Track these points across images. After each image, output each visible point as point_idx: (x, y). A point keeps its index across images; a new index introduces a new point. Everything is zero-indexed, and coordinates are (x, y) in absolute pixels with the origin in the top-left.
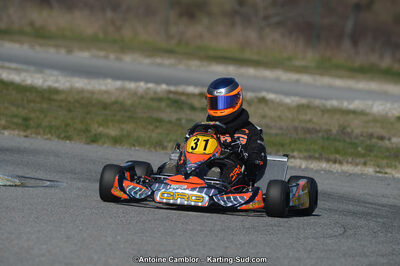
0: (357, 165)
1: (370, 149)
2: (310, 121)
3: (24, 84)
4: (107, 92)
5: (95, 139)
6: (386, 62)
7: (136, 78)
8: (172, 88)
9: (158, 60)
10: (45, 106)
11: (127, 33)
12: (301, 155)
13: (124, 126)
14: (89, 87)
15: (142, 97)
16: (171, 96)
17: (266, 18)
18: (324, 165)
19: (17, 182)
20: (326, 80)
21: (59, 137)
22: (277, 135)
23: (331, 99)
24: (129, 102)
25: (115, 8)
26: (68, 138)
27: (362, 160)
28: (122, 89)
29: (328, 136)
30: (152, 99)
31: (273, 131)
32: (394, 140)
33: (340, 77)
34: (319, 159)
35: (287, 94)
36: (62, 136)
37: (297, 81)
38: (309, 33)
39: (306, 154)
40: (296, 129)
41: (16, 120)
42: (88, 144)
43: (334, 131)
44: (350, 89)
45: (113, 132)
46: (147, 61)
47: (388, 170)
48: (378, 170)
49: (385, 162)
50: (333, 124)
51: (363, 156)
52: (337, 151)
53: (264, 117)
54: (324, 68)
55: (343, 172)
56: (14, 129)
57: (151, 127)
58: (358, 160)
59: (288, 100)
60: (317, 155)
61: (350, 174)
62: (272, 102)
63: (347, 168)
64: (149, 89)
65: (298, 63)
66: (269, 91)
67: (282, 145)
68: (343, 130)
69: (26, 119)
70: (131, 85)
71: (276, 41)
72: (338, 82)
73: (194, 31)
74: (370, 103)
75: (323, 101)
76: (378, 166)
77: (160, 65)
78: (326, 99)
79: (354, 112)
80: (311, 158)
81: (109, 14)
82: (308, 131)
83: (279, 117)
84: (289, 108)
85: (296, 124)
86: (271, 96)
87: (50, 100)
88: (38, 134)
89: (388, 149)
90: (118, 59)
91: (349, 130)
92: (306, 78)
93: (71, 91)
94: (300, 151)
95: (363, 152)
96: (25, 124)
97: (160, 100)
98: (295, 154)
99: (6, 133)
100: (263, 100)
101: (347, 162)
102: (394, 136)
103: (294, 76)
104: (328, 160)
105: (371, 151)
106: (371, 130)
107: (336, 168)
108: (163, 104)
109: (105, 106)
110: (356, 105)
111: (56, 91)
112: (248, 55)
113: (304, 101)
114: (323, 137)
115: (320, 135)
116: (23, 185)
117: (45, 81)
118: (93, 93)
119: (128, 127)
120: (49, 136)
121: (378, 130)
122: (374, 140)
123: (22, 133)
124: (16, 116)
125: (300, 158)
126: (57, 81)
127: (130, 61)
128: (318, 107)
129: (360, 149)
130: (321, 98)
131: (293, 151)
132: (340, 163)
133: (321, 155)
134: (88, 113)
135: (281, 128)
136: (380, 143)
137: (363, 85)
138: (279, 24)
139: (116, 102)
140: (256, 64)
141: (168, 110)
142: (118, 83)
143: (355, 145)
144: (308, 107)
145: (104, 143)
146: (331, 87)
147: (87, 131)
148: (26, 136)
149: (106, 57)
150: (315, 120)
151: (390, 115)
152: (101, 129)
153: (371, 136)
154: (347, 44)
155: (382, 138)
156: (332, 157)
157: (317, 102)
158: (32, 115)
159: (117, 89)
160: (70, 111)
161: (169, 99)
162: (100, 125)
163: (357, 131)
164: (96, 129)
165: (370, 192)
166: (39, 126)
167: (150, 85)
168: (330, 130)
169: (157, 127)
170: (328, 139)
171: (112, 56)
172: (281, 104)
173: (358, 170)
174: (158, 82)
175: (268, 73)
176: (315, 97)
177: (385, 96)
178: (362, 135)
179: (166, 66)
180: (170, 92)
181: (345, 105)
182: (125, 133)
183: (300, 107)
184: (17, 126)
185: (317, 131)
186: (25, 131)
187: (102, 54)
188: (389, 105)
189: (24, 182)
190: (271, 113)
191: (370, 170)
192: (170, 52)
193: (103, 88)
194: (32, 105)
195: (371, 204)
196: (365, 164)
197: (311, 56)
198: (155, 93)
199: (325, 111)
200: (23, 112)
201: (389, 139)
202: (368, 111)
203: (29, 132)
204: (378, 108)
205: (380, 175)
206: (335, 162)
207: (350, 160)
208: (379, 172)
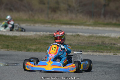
0: (108, 53)
1: (111, 48)
2: (93, 40)
3: (6, 35)
4: (31, 36)
5: (29, 50)
6: (114, 21)
7: (40, 31)
8: (51, 33)
9: (46, 25)
10: (13, 41)
11: (36, 18)
12: (91, 51)
13: (37, 46)
14: (26, 35)
15: (42, 37)
16: (51, 36)
17: (78, 10)
18: (98, 53)
19: (6, 65)
20: (97, 28)
21: (18, 50)
22: (83, 45)
23: (99, 33)
24: (38, 38)
25: (32, 10)
26: (21, 50)
27: (109, 51)
28: (36, 35)
29: (98, 45)
30: (45, 37)
31: (82, 44)
32: (118, 45)
33: (101, 27)
34: (96, 52)
35: (85, 33)
36: (19, 50)
37: (88, 29)
38: (91, 14)
39: (92, 50)
40: (89, 43)
41: (4, 46)
42: (27, 52)
43: (100, 43)
44: (104, 30)
45: (34, 48)
46: (43, 26)
47: (117, 54)
48: (114, 54)
49: (116, 51)
50: (100, 41)
51: (110, 50)
52: (102, 49)
53: (79, 40)
54: (96, 24)
55: (104, 55)
56: (4, 49)
57: (45, 45)
58: (108, 51)
59: (86, 35)
60: (96, 51)
61: (106, 56)
62: (81, 35)
63: (105, 54)
64: (44, 34)
65: (88, 23)
66: (80, 32)
67: (85, 48)
68: (103, 42)
69: (8, 46)
70: (38, 33)
71: (81, 17)
72: (100, 28)
73: (56, 16)
74: (110, 34)
75: (96, 34)
76: (114, 53)
77: (47, 27)
78: (97, 34)
79: (106, 37)
80: (94, 51)
81: (30, 12)
82: (92, 44)
83: (84, 40)
84: (86, 37)
85: (89, 42)
86: (81, 34)
87: (14, 39)
88: (11, 50)
89: (117, 47)
90: (34, 26)
91: (105, 42)
92: (91, 28)
93: (21, 36)
94: (90, 50)
95: (109, 49)
96: (7, 47)
97: (47, 37)
98: (89, 51)
99: (2, 50)
100: (78, 35)
101: (105, 52)
102: (118, 43)
103: (87, 27)
104: (99, 52)
105: (112, 48)
106: (111, 42)
107: (102, 54)
108: (48, 38)
109: (31, 40)
110: (106, 35)
111: (16, 37)
112: (73, 22)
113: (91, 35)
114: (97, 45)
115: (96, 44)
116: (8, 65)
117: (13, 34)
118: (27, 36)
119: (38, 46)
120: (15, 50)
121: (113, 42)
122: (112, 45)
123: (7, 50)
124: (5, 45)
125: (91, 52)
126: (16, 34)
127: (38, 26)
128: (95, 36)
129: (108, 48)
130: (96, 33)
131: (88, 50)
132: (103, 52)
133: (97, 50)
134: (26, 42)
135: (84, 43)
136: (114, 46)
137: (108, 29)
138: (81, 12)
139: (34, 39)
140: (76, 24)
141: (50, 40)
142: (35, 33)
143: (107, 47)
144: (92, 36)
145: (31, 51)
146: (98, 30)
147: (26, 48)
148: (8, 51)
149: (30, 25)
150: (94, 40)
151: (117, 37)
152: (30, 47)
153: (111, 44)
154: (102, 17)
155: (115, 44)
156: (100, 51)
157: (95, 35)
158: (9, 44)
159: (34, 35)
160: (21, 42)
161: (50, 37)
162: (30, 46)
163: (107, 43)
164: (29, 47)
165: (112, 61)
166: (12, 47)
167: (44, 33)
168: (99, 43)
169: (47, 45)
170: (99, 45)
171: (32, 25)
172: (83, 36)
173: (108, 54)
174: (46, 32)
175: (79, 27)
176: (94, 33)
177: (115, 32)
178: (109, 44)
179: (49, 27)
180: (50, 35)
181: (103, 35)
182: (37, 48)
183: (90, 37)
184: (5, 48)
185: (95, 43)
186: (8, 49)
187: (29, 24)
188: (116, 34)
189: (8, 64)
190: (81, 39)
191: (112, 54)
192: (49, 23)
193: (30, 35)
194: (9, 41)
195: (113, 64)
196: (110, 52)
197: (92, 21)
198: (46, 35)
199: (97, 37)
200: (7, 43)
201: (117, 44)
202: (110, 36)
203: (9, 49)
204: (113, 35)
205: (115, 55)
206: (101, 52)
207: (106, 51)
208: (115, 54)
